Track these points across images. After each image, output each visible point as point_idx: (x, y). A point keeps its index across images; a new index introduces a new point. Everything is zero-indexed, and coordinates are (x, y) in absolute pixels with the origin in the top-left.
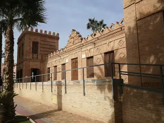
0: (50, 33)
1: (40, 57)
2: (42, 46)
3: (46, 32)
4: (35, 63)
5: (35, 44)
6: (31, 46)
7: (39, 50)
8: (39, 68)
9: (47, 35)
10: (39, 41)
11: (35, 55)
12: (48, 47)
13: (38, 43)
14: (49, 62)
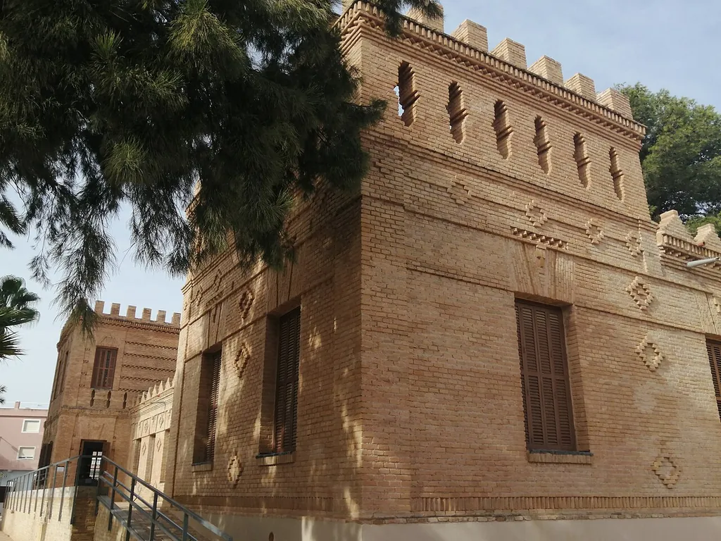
0: (162, 315)
1: (117, 400)
2: (128, 361)
3: (147, 312)
4: (98, 422)
5: (106, 356)
6: (92, 361)
7: (117, 376)
8: (109, 439)
9: (151, 324)
10: (119, 344)
11: (101, 394)
12: (150, 363)
13: (117, 350)
14: (142, 418)
